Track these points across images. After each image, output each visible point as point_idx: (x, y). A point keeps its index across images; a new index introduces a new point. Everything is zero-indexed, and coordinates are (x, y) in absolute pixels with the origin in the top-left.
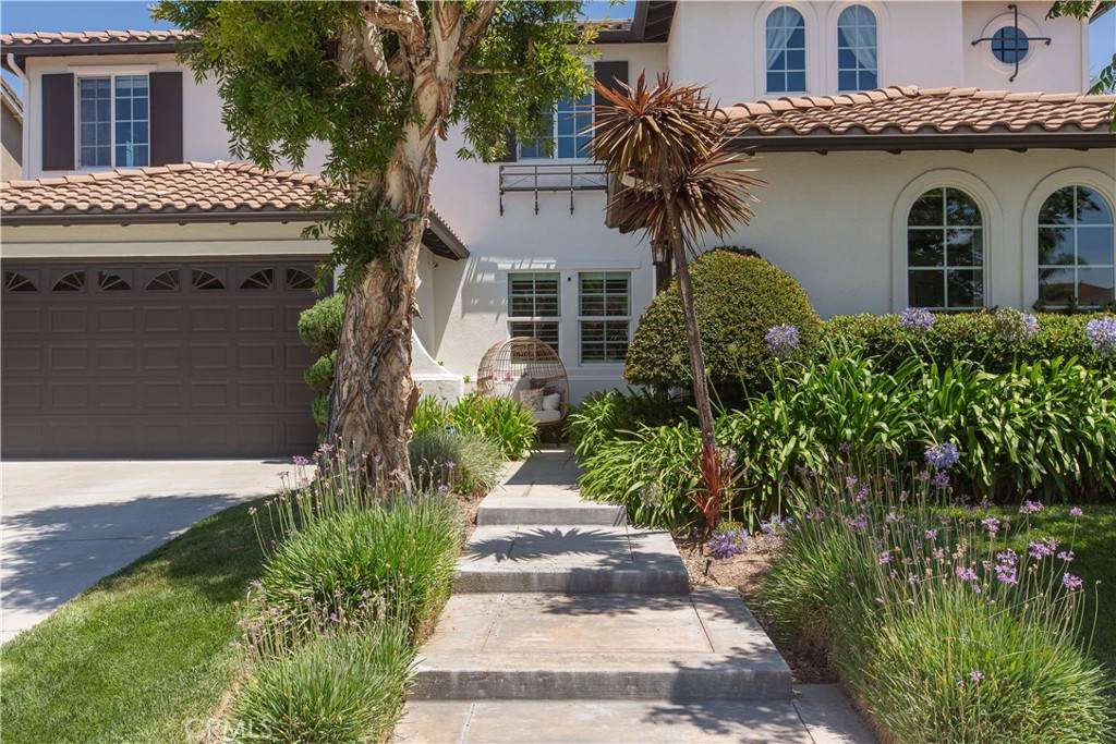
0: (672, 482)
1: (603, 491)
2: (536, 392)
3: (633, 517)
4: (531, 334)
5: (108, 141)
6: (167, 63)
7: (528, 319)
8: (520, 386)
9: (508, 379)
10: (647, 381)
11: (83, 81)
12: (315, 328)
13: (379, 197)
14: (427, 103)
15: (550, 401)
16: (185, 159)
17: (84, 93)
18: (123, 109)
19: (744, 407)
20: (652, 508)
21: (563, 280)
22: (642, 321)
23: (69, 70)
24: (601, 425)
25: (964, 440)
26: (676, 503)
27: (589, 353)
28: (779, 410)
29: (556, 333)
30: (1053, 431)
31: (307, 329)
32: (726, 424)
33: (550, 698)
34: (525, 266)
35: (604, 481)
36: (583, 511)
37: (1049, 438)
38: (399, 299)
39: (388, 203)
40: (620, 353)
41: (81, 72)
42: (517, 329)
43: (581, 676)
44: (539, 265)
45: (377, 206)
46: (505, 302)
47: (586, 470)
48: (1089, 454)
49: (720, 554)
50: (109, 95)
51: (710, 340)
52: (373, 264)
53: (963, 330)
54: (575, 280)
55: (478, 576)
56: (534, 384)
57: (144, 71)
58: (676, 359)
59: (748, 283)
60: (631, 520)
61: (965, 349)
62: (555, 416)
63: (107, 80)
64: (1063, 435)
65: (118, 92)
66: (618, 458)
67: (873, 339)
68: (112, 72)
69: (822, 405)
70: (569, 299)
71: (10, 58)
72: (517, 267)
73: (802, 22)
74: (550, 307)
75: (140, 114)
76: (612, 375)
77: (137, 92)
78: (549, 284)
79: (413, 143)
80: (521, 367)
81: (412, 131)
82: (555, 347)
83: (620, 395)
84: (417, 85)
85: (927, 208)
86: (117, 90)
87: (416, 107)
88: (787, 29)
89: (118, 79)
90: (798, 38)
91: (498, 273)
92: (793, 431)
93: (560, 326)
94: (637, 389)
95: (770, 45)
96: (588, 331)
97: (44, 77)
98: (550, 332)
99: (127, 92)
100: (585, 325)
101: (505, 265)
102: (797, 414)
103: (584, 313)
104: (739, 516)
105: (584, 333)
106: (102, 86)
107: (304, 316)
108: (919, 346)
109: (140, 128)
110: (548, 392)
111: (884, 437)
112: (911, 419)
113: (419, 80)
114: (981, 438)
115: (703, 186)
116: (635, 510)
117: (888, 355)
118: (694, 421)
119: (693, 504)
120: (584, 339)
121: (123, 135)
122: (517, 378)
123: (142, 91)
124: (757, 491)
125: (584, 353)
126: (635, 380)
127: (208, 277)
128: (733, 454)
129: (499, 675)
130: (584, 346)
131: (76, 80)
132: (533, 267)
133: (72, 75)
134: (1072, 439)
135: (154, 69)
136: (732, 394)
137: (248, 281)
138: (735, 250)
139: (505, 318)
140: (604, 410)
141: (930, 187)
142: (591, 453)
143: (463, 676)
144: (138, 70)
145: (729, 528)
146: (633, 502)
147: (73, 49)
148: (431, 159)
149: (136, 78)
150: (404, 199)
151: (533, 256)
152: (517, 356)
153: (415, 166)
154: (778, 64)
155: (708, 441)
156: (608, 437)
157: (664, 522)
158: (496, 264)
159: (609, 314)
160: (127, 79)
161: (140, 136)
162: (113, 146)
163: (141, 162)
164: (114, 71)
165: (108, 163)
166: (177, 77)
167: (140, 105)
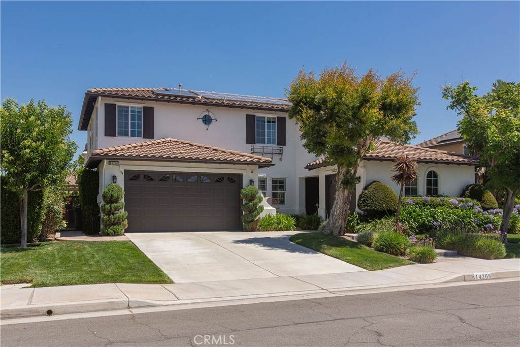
5: (128, 128)
6: (149, 104)
11: (119, 107)
16: (155, 136)
17: (119, 110)
18: (133, 118)
21: (268, 180)
23: (115, 103)
41: (118, 104)
44: (262, 176)
50: (128, 112)
57: (141, 106)
63: (128, 107)
65: (132, 111)
68: (130, 105)
75: (139, 119)
77: (138, 112)
86: (131, 111)
89: (131, 107)
97: (106, 104)
99: (135, 112)
100: (273, 194)
103: (273, 190)
105: (273, 196)
106: (126, 109)
109: (139, 125)
121: (133, 125)
123: (140, 112)
131: (117, 107)
132: (260, 176)
135: (144, 105)
137: (217, 180)
144: (139, 105)
147: (116, 96)
149: (138, 108)
159: (280, 190)
160: (135, 107)
161: (139, 127)
162: (130, 129)
163: (139, 136)
164: (131, 105)
165: (128, 135)
166: (152, 109)
167: (139, 117)
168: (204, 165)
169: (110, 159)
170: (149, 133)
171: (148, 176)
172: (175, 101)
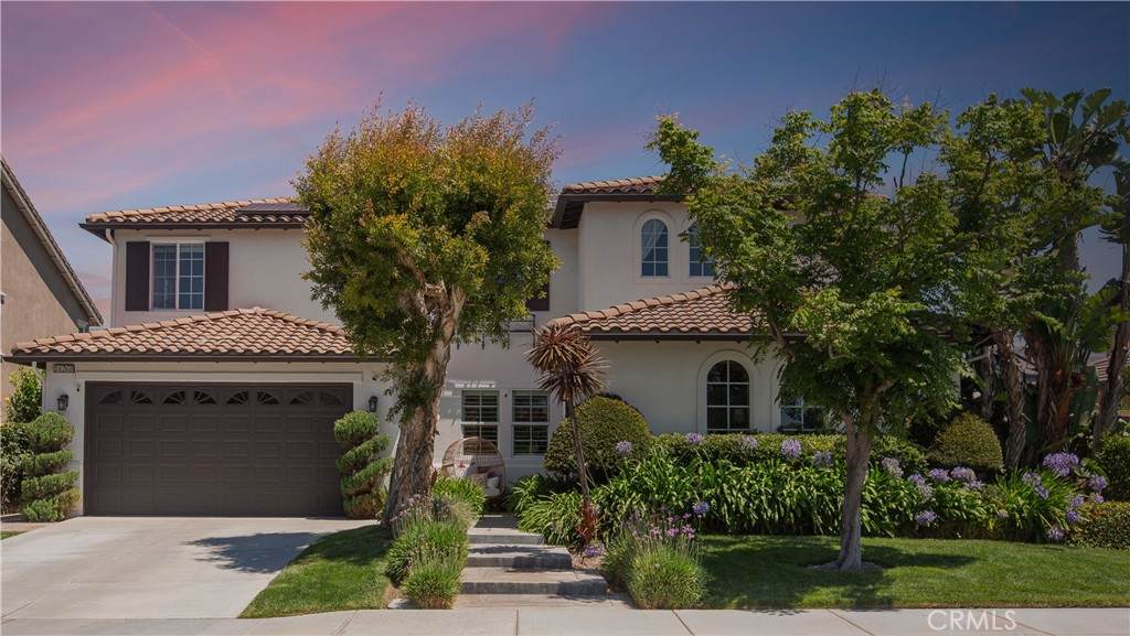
0: (567, 522)
1: (531, 527)
2: (482, 476)
3: (547, 538)
4: (478, 434)
5: (174, 292)
6: (218, 236)
7: (475, 423)
8: (469, 472)
9: (461, 466)
10: (556, 468)
11: (156, 247)
12: (345, 432)
13: (421, 374)
14: (448, 331)
15: (492, 482)
16: (230, 305)
17: (156, 255)
18: (185, 268)
19: (606, 483)
20: (557, 535)
21: (502, 394)
22: (554, 435)
23: (147, 239)
24: (531, 493)
25: (718, 500)
26: (570, 533)
27: (519, 448)
28: (624, 484)
29: (496, 434)
30: (763, 498)
31: (339, 433)
32: (597, 493)
33: (513, 593)
34: (474, 386)
35: (533, 522)
36: (522, 537)
37: (761, 501)
38: (430, 426)
39: (426, 378)
40: (542, 449)
41: (154, 241)
42: (468, 431)
43: (525, 585)
44: (484, 385)
45: (420, 379)
46: (459, 411)
47: (521, 518)
48: (782, 510)
49: (590, 556)
50: (175, 257)
51: (590, 448)
52: (418, 408)
53: (725, 443)
54: (510, 396)
55: (475, 559)
56: (480, 470)
57: (201, 241)
58: (571, 457)
59: (612, 416)
60: (546, 543)
61: (726, 454)
62: (497, 492)
63: (174, 246)
64: (768, 499)
65: (182, 255)
66: (540, 511)
67: (677, 448)
69: (645, 483)
70: (505, 409)
71: (108, 231)
72: (468, 386)
73: (665, 230)
74: (491, 414)
75: (197, 271)
76: (535, 464)
77: (196, 255)
78: (491, 399)
79: (440, 349)
80: (469, 457)
81: (440, 344)
82: (495, 443)
83: (541, 476)
84: (443, 322)
85: (719, 371)
87: (442, 333)
88: (656, 234)
89: (182, 246)
90: (663, 240)
91: (455, 390)
92: (630, 495)
93: (499, 428)
94: (551, 474)
95: (644, 244)
96: (519, 432)
97: (128, 243)
98: (490, 433)
99: (188, 255)
100: (516, 428)
101: (459, 385)
102: (633, 487)
103: (517, 420)
104: (601, 538)
105: (516, 434)
106: (170, 251)
107: (337, 424)
108: (701, 452)
109: (197, 282)
110: (490, 476)
111: (674, 499)
112: (690, 490)
113: (444, 320)
114: (726, 500)
115: (582, 377)
116: (549, 536)
117: (684, 456)
118: (580, 491)
119: (578, 533)
120: (516, 438)
121: (184, 285)
122: (468, 466)
123: (200, 255)
124: (611, 525)
125: (515, 449)
126: (550, 468)
127: (268, 396)
128: (598, 506)
129: (493, 584)
130: (516, 443)
131: (151, 248)
132: (480, 386)
133: (148, 243)
134: (772, 502)
135: (208, 239)
136: (600, 477)
137: (295, 400)
138: (608, 396)
139: (459, 423)
140: (532, 484)
141: (719, 361)
142: (524, 509)
143: (479, 584)
144: (198, 241)
145: (595, 543)
146: (548, 532)
148: (447, 357)
149: (195, 246)
150: (434, 376)
151: (479, 379)
152: (467, 450)
153: (440, 361)
154: (650, 257)
155: (586, 500)
156: (534, 500)
157: (563, 543)
158: (453, 385)
159: (534, 420)
160: (189, 246)
161: (197, 288)
162: (177, 293)
163: (197, 306)
164: (179, 241)
165: (173, 306)
166: (225, 246)
167: (197, 266)
168: (284, 366)
169: (60, 359)
170: (217, 298)
171: (140, 394)
172: (265, 225)
